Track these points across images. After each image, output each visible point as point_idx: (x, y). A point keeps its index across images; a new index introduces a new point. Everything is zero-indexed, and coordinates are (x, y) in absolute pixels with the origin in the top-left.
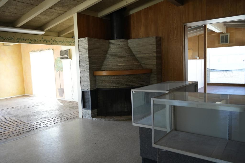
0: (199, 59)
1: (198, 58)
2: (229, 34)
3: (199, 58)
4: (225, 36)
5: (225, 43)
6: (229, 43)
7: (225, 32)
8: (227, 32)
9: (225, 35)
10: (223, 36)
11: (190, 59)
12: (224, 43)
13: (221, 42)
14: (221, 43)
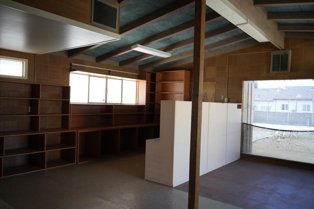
0: (228, 102)
1: (226, 99)
2: (291, 51)
3: (228, 99)
4: (282, 55)
5: (281, 70)
6: (289, 71)
7: (283, 48)
8: (287, 47)
9: (282, 53)
10: (277, 55)
11: (212, 102)
12: (279, 70)
13: (273, 67)
14: (273, 70)
